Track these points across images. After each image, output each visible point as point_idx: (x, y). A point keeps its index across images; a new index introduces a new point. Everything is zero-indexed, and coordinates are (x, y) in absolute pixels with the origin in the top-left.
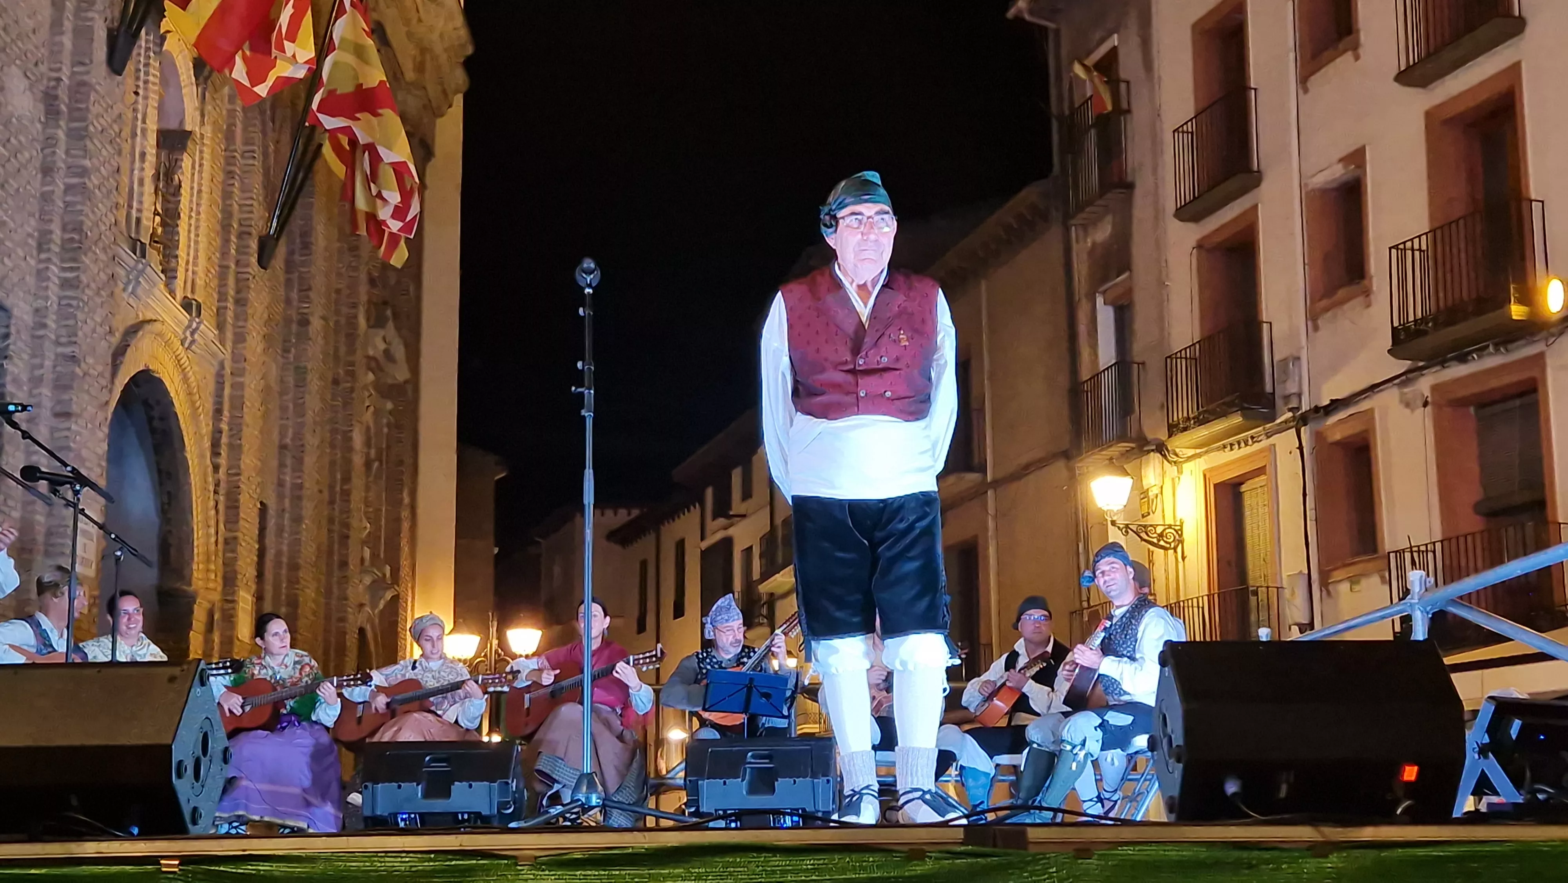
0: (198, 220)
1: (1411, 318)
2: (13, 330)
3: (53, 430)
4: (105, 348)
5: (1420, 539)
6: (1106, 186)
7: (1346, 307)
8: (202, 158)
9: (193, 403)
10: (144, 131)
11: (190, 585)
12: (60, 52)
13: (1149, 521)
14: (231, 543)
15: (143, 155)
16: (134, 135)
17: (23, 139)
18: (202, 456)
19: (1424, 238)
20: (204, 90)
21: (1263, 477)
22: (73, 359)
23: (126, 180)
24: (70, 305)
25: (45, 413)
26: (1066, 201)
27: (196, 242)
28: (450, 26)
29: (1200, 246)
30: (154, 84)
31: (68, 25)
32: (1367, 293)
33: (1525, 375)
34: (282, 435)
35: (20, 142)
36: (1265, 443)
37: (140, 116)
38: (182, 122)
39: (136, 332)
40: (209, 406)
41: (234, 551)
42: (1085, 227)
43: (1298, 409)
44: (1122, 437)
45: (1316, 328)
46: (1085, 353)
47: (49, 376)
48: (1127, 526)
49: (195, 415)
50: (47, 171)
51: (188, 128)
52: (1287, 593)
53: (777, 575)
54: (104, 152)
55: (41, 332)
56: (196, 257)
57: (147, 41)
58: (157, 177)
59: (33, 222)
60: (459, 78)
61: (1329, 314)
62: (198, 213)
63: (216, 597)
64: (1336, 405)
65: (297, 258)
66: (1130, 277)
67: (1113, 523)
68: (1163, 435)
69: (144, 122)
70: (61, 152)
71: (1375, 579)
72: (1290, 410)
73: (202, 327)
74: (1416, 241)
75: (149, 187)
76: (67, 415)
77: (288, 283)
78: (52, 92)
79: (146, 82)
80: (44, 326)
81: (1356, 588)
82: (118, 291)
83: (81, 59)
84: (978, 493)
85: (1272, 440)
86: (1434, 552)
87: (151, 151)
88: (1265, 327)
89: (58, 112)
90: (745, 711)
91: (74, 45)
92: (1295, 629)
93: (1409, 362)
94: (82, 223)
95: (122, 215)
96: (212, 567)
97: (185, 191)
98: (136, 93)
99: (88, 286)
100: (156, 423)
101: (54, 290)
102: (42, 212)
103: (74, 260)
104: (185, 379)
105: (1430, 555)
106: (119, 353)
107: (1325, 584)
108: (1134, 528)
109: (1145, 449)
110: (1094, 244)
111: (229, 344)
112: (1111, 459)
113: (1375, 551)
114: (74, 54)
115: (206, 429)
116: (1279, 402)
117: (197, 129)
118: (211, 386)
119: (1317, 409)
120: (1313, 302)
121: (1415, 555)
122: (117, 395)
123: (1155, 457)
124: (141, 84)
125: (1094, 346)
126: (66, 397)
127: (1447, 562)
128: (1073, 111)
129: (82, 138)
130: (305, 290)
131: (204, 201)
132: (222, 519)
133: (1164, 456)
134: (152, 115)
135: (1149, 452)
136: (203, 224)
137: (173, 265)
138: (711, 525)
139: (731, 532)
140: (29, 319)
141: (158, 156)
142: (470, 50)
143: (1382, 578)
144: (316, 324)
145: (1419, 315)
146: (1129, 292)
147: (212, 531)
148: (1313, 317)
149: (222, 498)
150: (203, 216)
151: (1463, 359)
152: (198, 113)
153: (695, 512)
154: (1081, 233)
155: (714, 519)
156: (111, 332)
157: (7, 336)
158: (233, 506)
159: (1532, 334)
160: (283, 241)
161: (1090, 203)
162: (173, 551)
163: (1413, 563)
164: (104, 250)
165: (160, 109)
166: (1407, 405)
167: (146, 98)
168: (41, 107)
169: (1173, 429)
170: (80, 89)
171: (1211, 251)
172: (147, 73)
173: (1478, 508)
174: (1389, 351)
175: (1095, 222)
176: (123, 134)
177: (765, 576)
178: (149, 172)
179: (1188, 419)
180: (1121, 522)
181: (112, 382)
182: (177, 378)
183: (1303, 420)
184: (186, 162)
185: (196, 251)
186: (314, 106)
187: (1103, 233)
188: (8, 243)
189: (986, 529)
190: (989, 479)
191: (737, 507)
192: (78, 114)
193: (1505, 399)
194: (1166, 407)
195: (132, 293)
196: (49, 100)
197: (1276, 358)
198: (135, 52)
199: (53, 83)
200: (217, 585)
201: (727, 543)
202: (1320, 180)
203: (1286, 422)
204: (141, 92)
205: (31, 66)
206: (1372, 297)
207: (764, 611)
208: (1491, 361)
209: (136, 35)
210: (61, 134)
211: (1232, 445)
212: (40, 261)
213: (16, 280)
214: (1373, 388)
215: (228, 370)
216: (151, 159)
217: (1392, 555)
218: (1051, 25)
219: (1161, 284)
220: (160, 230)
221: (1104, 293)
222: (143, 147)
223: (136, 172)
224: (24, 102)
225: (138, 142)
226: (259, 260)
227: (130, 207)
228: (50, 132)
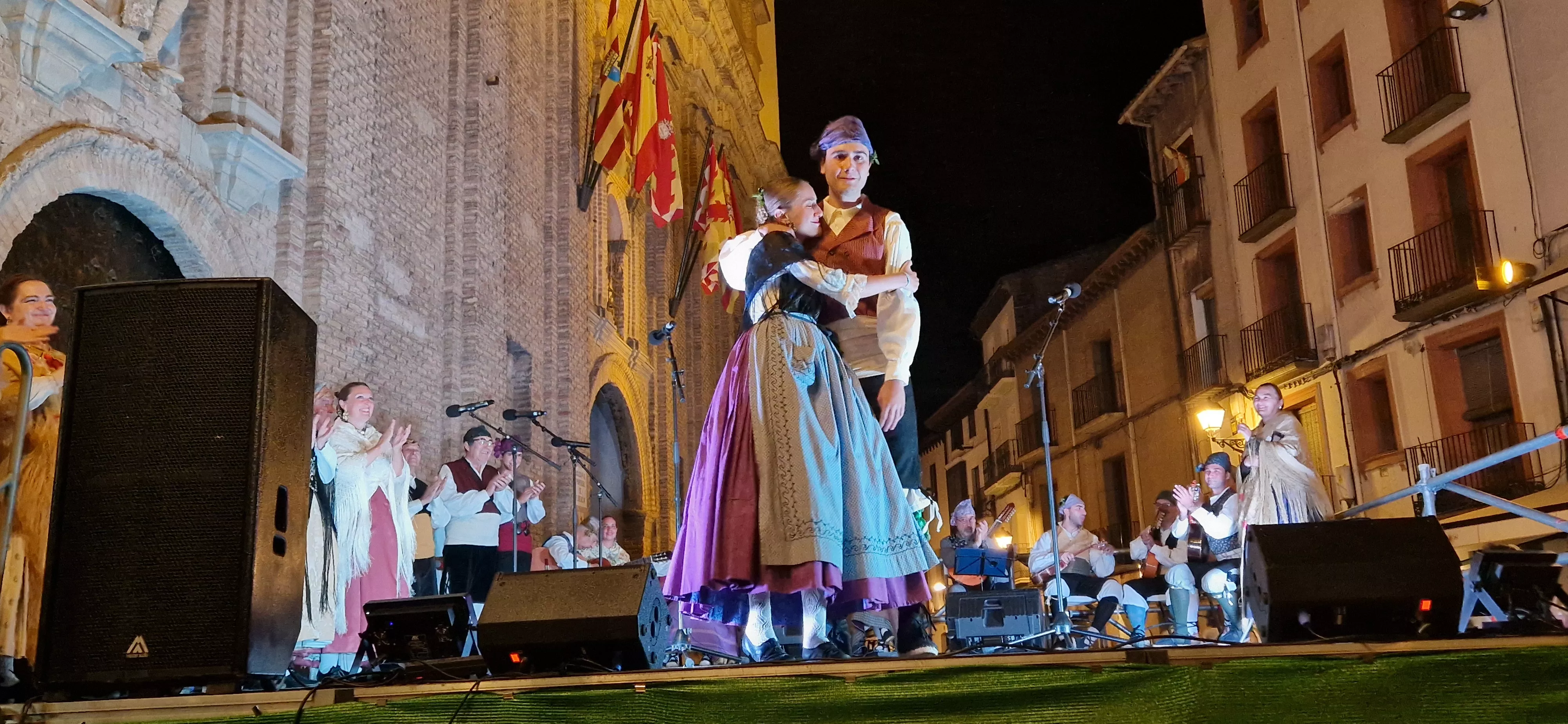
0: (633, 292)
1: (1407, 294)
2: (533, 365)
3: (558, 423)
4: (585, 371)
5: (1427, 439)
6: (1191, 225)
7: (1361, 289)
8: (633, 255)
9: (637, 401)
10: (600, 242)
11: (641, 509)
12: (551, 201)
13: (1237, 437)
14: (663, 483)
15: (600, 257)
16: (595, 245)
17: (532, 253)
18: (644, 432)
19: (1411, 241)
20: (633, 215)
21: (1313, 404)
22: (568, 379)
23: (591, 272)
24: (564, 349)
25: (554, 413)
26: (1166, 237)
27: (634, 305)
28: (774, 162)
29: (1258, 257)
30: (605, 214)
31: (554, 185)
32: (1376, 280)
33: (1491, 326)
34: (689, 416)
35: (532, 256)
36: (1313, 382)
37: (597, 234)
38: (621, 235)
39: (602, 361)
40: (646, 402)
41: (666, 487)
42: (1180, 253)
43: (1334, 358)
44: (1215, 384)
45: (1342, 305)
46: (1186, 332)
47: (556, 391)
48: (1223, 441)
49: (638, 406)
50: (548, 271)
51: (625, 238)
52: (1337, 480)
53: (996, 484)
54: (579, 257)
55: (549, 365)
56: (634, 314)
57: (599, 190)
58: (609, 269)
59: (541, 302)
61: (1351, 295)
62: (633, 288)
63: (656, 515)
64: (1360, 354)
65: (691, 310)
66: (1212, 282)
67: (1214, 440)
68: (1242, 381)
69: (600, 237)
70: (554, 260)
71: (1397, 468)
72: (1329, 359)
73: (640, 355)
74: (1407, 244)
75: (605, 275)
76: (566, 413)
77: (687, 325)
78: (548, 225)
79: (600, 214)
80: (551, 361)
81: (1385, 473)
82: (590, 338)
83: (563, 204)
84: (1122, 425)
85: (1318, 379)
86: (1437, 447)
87: (605, 254)
88: (1307, 307)
89: (552, 237)
90: (981, 573)
91: (559, 198)
92: (1344, 503)
93: (1408, 323)
94: (568, 300)
95: (590, 294)
96: (654, 497)
97: (625, 276)
98: (595, 221)
99: (574, 336)
100: (617, 414)
101: (555, 341)
102: (545, 294)
103: (565, 322)
104: (631, 386)
105: (1435, 450)
106: (594, 373)
107: (1362, 472)
108: (1228, 442)
109: (1232, 390)
110: (1187, 262)
111: (655, 364)
112: (1209, 398)
113: (1396, 449)
114: (559, 202)
115: (645, 416)
116: (1320, 355)
117: (630, 238)
118: (647, 390)
119: (1347, 358)
120: (1338, 288)
121: (1424, 450)
122: (593, 399)
123: (1239, 395)
124: (597, 215)
125: (1192, 328)
126: (565, 402)
127: (1447, 454)
128: (1166, 178)
129: (565, 250)
130: (697, 328)
131: (637, 281)
132: (657, 468)
133: (1245, 395)
134: (604, 232)
135: (1234, 392)
136: (636, 294)
137: (621, 319)
138: (952, 454)
139: (964, 458)
140: (542, 358)
141: (609, 257)
143: (1402, 466)
144: (705, 347)
145: (1413, 292)
146: (1213, 290)
147: (652, 476)
148: (1339, 298)
149: (656, 456)
150: (636, 290)
151: (1446, 318)
152: (630, 229)
153: (941, 447)
154: (1177, 254)
155: (953, 450)
156: (588, 362)
157: (530, 369)
158: (663, 460)
159: (1493, 299)
160: (683, 299)
161: (1182, 236)
162: (630, 490)
163: (1423, 455)
164: (582, 316)
165: (608, 229)
166: (1410, 350)
167: (600, 223)
168: (542, 234)
169: (1249, 377)
170: (564, 221)
171: (1264, 260)
172: (600, 209)
173: (1465, 417)
174: (1394, 317)
175: (1185, 247)
176: (589, 246)
177: (988, 485)
178: (605, 266)
179: (1259, 369)
180: (1219, 438)
181: (590, 392)
182: (627, 386)
183: (1339, 365)
184: (625, 258)
185: (634, 310)
186: (697, 218)
187: (1192, 254)
188: (528, 315)
189: (1129, 448)
190: (1129, 415)
191: (967, 441)
192: (563, 236)
193: (1479, 343)
194: (1243, 362)
195: (599, 338)
196: (546, 229)
197: (1316, 326)
198: (593, 197)
199: (548, 220)
200: (656, 508)
201: (963, 464)
202: (1336, 209)
203: (1326, 367)
204: (597, 220)
205: (535, 211)
206: (1379, 282)
207: (989, 507)
208: (1466, 318)
209: (593, 187)
210: (554, 249)
211: (1290, 384)
212: (546, 324)
213: (533, 336)
214: (1386, 341)
215: (656, 380)
216: (605, 259)
217: (1408, 452)
218: (1149, 126)
219: (1234, 285)
220: (612, 300)
221: (1195, 292)
222: (600, 252)
223: (597, 267)
224: (531, 232)
225: (597, 249)
226: (670, 313)
227: (595, 288)
228: (548, 248)
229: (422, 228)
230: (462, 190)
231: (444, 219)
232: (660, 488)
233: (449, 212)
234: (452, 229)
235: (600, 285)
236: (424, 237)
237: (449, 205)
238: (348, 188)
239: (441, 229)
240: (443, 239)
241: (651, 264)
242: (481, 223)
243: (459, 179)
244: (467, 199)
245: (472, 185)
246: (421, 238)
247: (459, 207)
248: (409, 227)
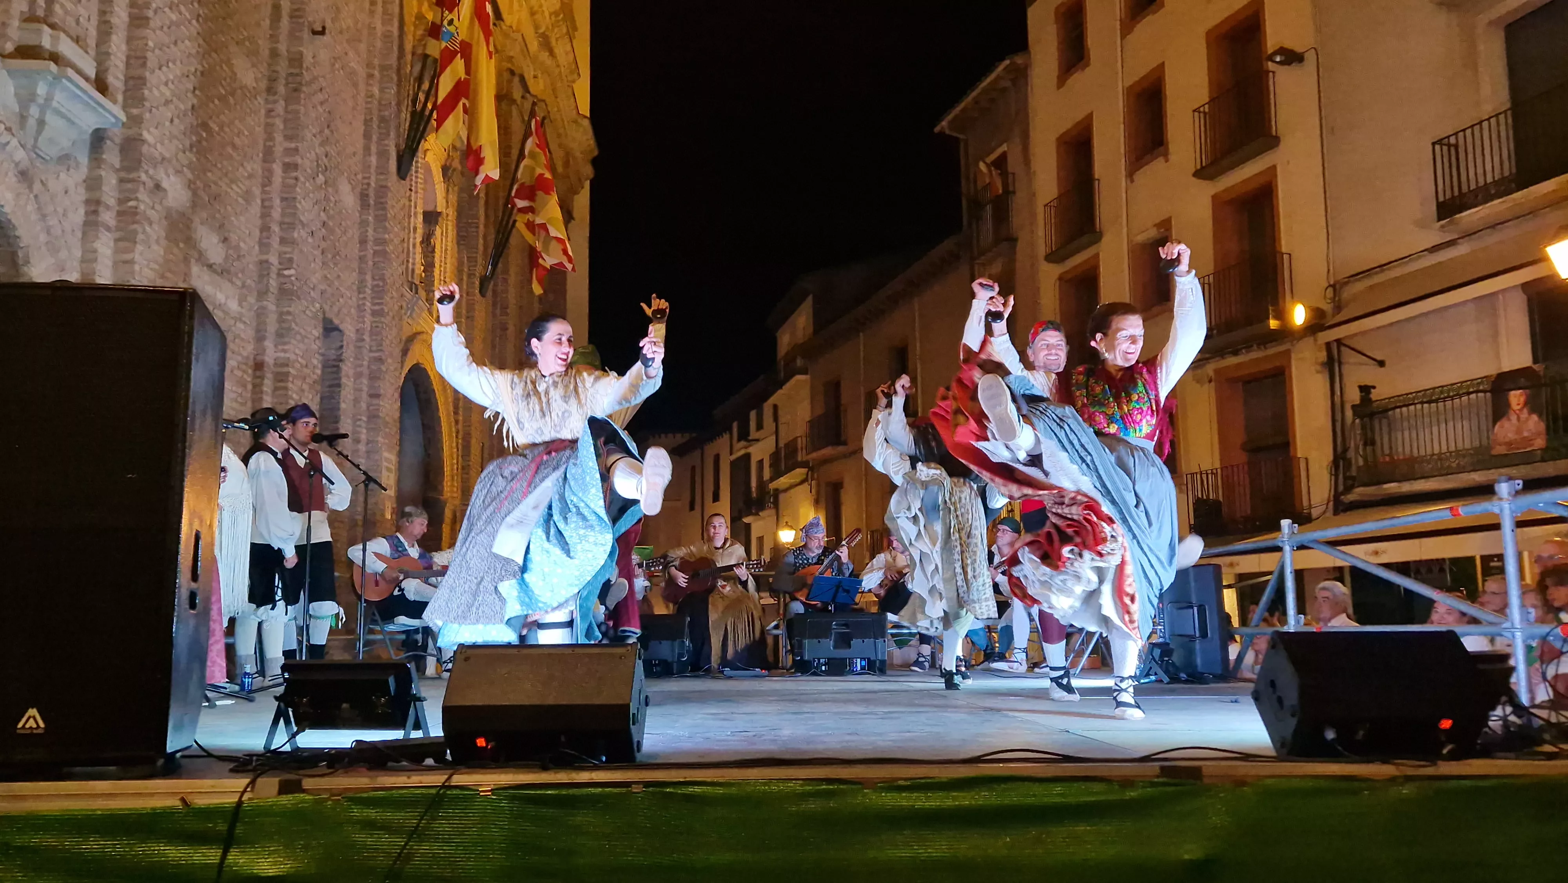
0: (445, 268)
2: (344, 343)
4: (397, 350)
6: (998, 240)
8: (447, 228)
10: (416, 214)
11: (442, 495)
12: (369, 167)
15: (415, 228)
16: (410, 217)
17: (348, 223)
18: (449, 415)
20: (448, 186)
22: (380, 360)
23: (406, 245)
24: (375, 326)
26: (971, 250)
28: (585, 139)
29: (1060, 279)
30: (421, 183)
31: (373, 149)
37: (413, 204)
38: (436, 206)
39: (411, 340)
42: (984, 265)
47: (367, 372)
50: (363, 242)
51: (439, 210)
54: (395, 229)
55: (361, 345)
57: (418, 158)
58: (422, 242)
59: (355, 275)
60: (588, 171)
62: (445, 263)
65: (500, 289)
69: (416, 208)
70: (370, 230)
75: (418, 249)
77: (495, 304)
78: (366, 192)
79: (416, 183)
80: (363, 340)
82: (402, 315)
83: (382, 171)
87: (420, 226)
89: (369, 205)
91: (377, 163)
95: (404, 268)
97: (438, 250)
98: (411, 190)
99: (386, 313)
101: (368, 319)
103: (379, 298)
106: (404, 353)
114: (378, 169)
117: (444, 210)
122: (402, 379)
124: (414, 184)
126: (376, 385)
128: (977, 193)
129: (382, 221)
130: (503, 308)
131: (449, 257)
134: (420, 203)
136: (447, 270)
138: (737, 445)
139: (749, 451)
140: (353, 336)
141: (423, 230)
142: (596, 153)
149: (460, 441)
150: (448, 266)
151: (1236, 353)
152: (444, 201)
153: (727, 438)
155: (738, 442)
156: (400, 341)
157: (341, 347)
160: (493, 279)
161: (988, 250)
164: (396, 290)
165: (424, 199)
167: (416, 193)
168: (359, 202)
170: (381, 190)
171: (1068, 281)
172: (417, 178)
173: (1243, 447)
176: (404, 217)
178: (419, 239)
181: (401, 371)
184: (439, 231)
186: (511, 194)
188: (342, 289)
192: (380, 205)
195: (409, 316)
196: (363, 196)
198: (411, 165)
199: (365, 187)
201: (748, 457)
202: (1141, 238)
204: (414, 189)
205: (353, 177)
209: (414, 154)
210: (370, 219)
212: (359, 299)
213: (346, 311)
216: (419, 231)
218: (962, 137)
220: (424, 275)
222: (415, 224)
223: (411, 240)
224: (349, 199)
225: (412, 219)
226: (480, 292)
227: (408, 261)
228: (364, 217)
229: (239, 190)
230: (281, 149)
231: (260, 180)
232: (462, 474)
233: (266, 173)
234: (268, 193)
235: (414, 259)
236: (240, 200)
237: (267, 165)
238: (166, 141)
239: (257, 191)
240: (259, 201)
241: (463, 238)
242: (301, 188)
243: (279, 138)
244: (287, 160)
245: (293, 145)
246: (236, 200)
247: (277, 168)
248: (224, 187)
